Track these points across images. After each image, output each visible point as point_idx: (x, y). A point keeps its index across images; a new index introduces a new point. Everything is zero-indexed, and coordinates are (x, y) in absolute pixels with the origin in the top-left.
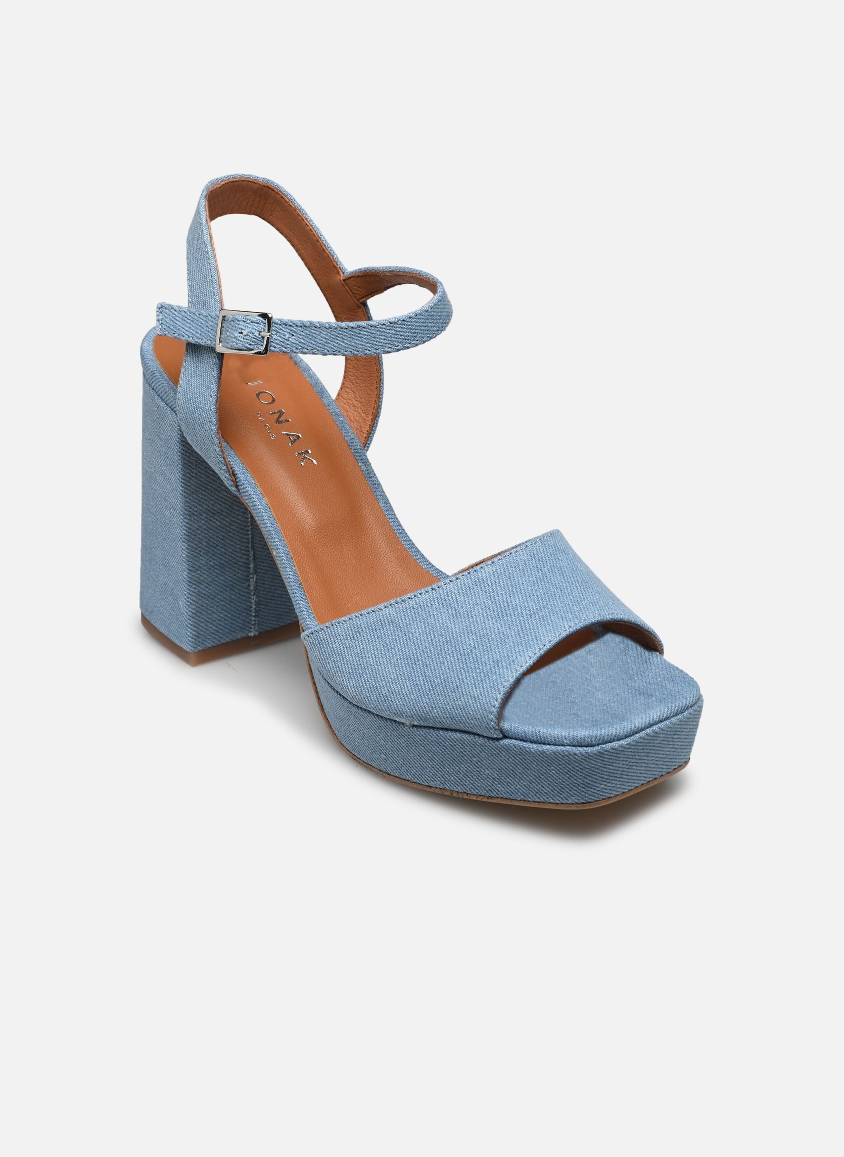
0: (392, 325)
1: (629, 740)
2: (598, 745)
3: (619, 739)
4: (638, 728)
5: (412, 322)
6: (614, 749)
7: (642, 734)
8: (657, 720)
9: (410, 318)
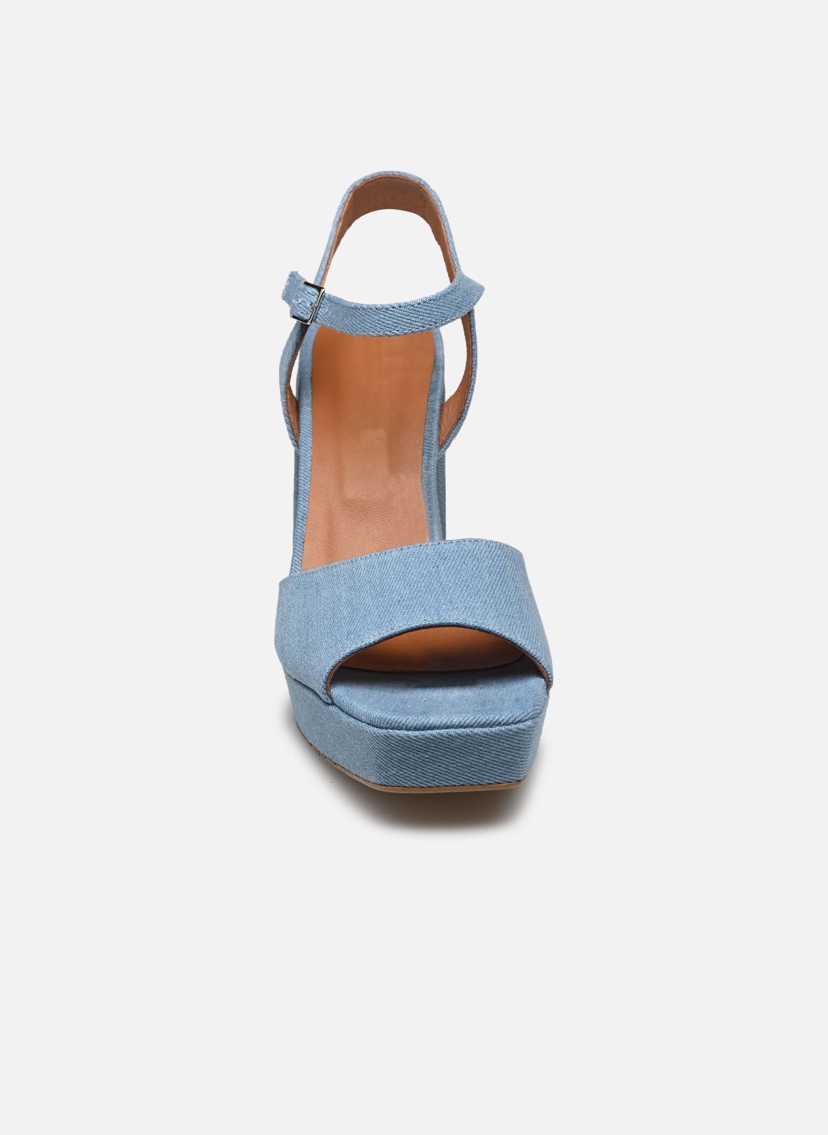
0: (377, 311)
1: (417, 733)
2: (386, 729)
3: (408, 729)
4: (431, 725)
5: (394, 312)
6: (400, 737)
7: (434, 732)
8: (457, 724)
9: (393, 308)
